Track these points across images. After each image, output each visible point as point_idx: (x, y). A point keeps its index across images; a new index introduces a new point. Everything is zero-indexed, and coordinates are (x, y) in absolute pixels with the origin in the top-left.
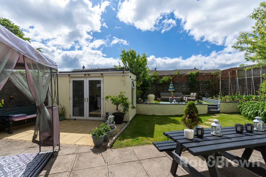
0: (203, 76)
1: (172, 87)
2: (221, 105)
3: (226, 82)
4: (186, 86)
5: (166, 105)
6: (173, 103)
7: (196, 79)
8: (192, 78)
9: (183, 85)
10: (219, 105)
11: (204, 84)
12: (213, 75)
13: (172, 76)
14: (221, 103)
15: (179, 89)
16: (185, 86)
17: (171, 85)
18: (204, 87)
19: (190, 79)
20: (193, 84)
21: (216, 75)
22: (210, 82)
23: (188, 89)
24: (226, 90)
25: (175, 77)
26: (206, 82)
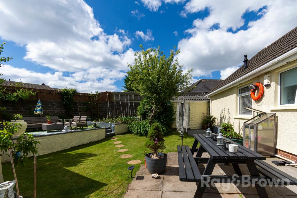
0: (80, 96)
1: (40, 107)
2: (115, 127)
3: (103, 105)
4: (59, 107)
5: (55, 136)
6: (64, 131)
7: (74, 99)
8: (68, 98)
9: (55, 106)
10: (114, 127)
11: (82, 106)
12: (90, 96)
13: (34, 90)
14: (116, 125)
15: (49, 112)
16: (56, 107)
17: (38, 105)
18: (82, 110)
19: (66, 99)
20: (71, 106)
21: (94, 97)
22: (88, 104)
23: (62, 112)
24: (104, 112)
25: (40, 93)
26: (85, 104)
